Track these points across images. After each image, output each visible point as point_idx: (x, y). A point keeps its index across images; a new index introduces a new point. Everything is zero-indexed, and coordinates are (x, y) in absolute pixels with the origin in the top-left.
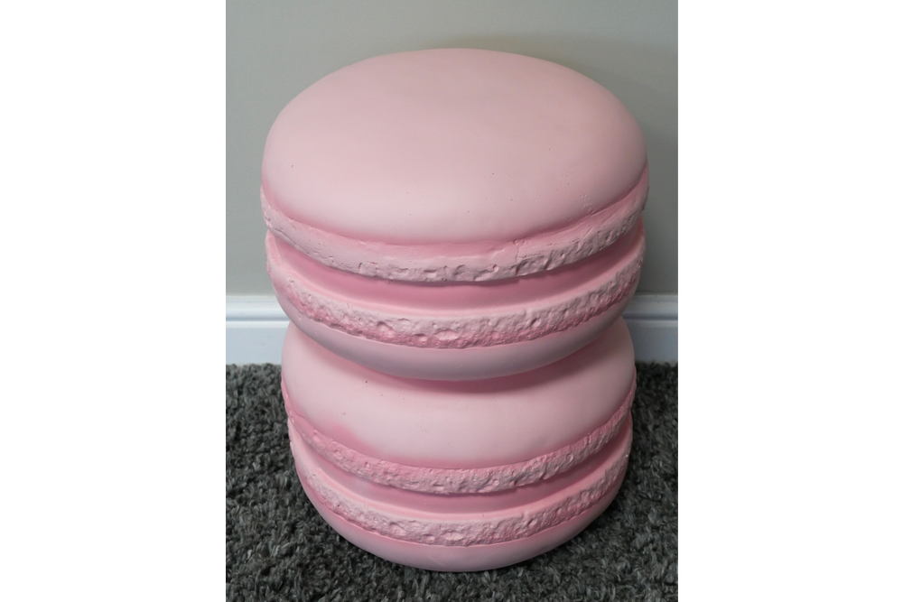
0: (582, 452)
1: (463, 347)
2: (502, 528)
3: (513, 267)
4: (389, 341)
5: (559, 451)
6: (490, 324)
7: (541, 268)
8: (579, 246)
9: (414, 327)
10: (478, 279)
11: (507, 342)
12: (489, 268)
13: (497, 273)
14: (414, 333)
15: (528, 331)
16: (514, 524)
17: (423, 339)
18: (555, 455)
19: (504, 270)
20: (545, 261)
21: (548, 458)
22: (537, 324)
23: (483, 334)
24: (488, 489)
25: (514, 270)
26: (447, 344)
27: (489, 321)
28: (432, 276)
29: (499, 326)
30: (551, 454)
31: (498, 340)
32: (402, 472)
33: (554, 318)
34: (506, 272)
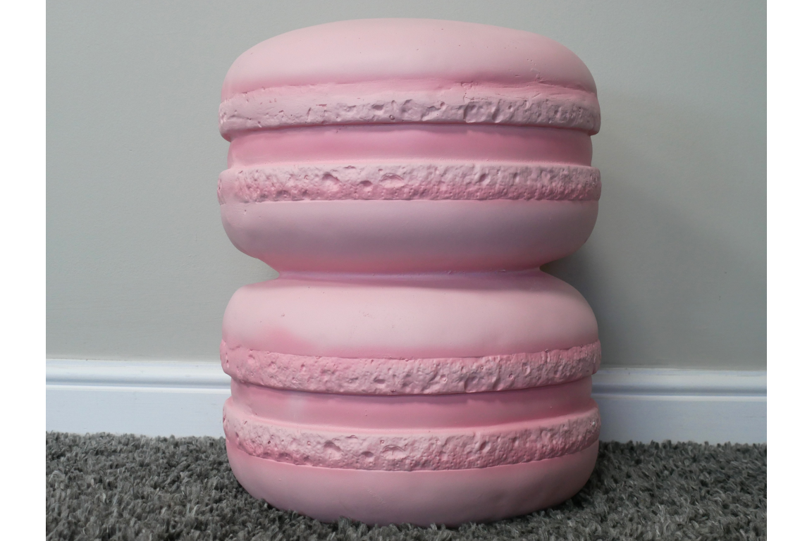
0: (540, 369)
1: (409, 199)
2: (450, 446)
3: (460, 107)
4: (333, 196)
5: (514, 356)
6: (438, 172)
7: (489, 116)
8: (528, 105)
9: (359, 174)
10: (425, 119)
11: (457, 196)
12: (437, 105)
13: (445, 111)
14: (359, 181)
15: (476, 187)
16: (464, 445)
17: (368, 189)
18: (509, 359)
19: (451, 109)
20: (493, 109)
21: (501, 360)
22: (487, 181)
23: (430, 182)
24: (435, 388)
25: (461, 112)
26: (393, 194)
27: (436, 169)
28: (381, 114)
29: (447, 175)
30: (505, 357)
31: (446, 192)
32: (341, 367)
33: (503, 177)
34: (453, 111)
